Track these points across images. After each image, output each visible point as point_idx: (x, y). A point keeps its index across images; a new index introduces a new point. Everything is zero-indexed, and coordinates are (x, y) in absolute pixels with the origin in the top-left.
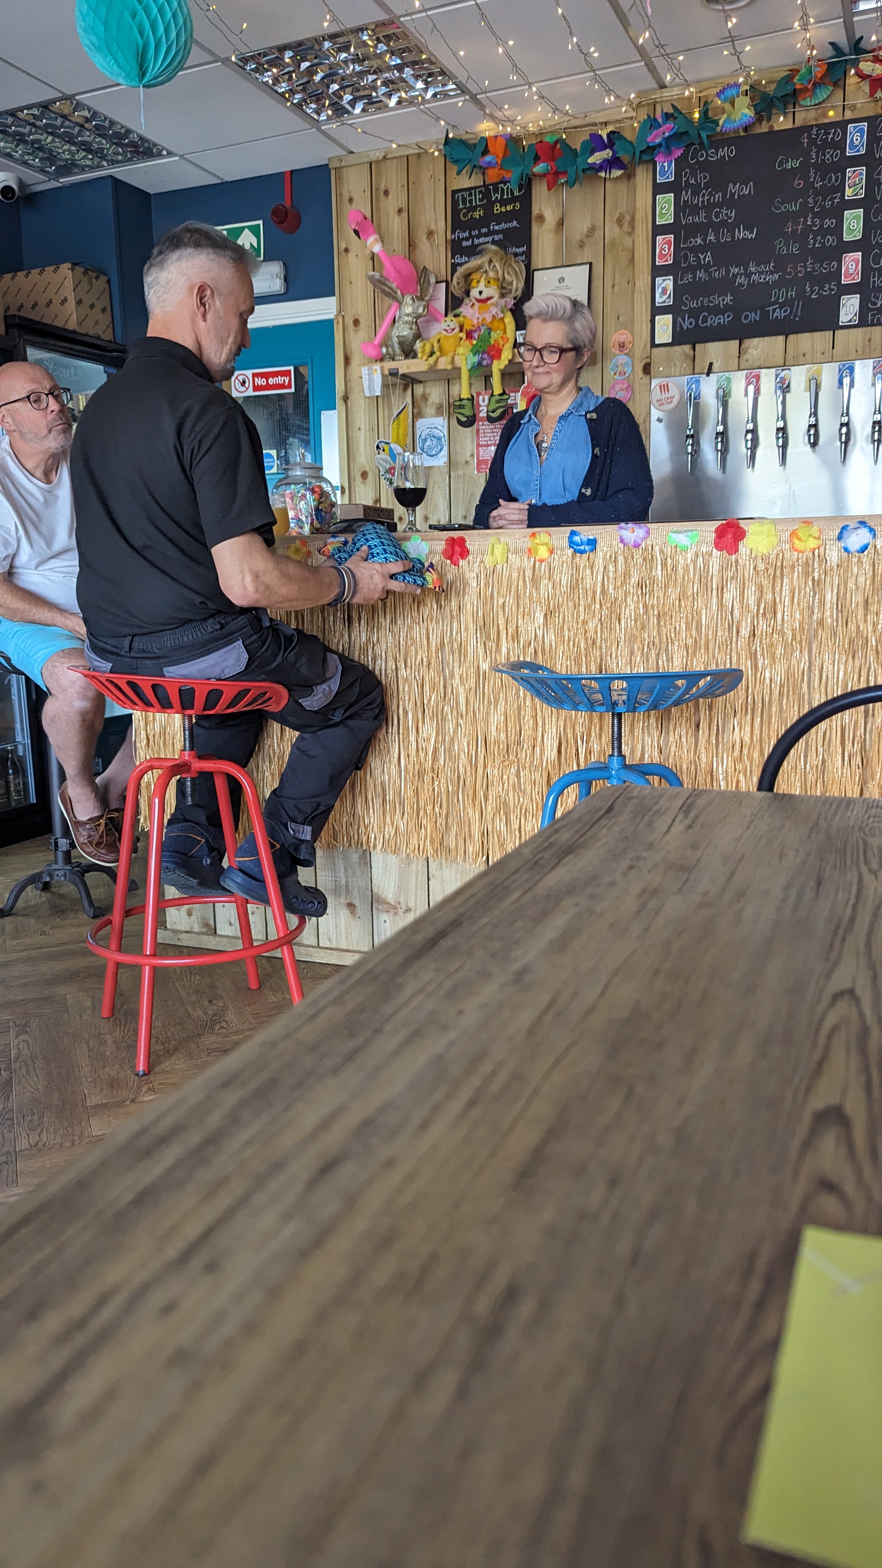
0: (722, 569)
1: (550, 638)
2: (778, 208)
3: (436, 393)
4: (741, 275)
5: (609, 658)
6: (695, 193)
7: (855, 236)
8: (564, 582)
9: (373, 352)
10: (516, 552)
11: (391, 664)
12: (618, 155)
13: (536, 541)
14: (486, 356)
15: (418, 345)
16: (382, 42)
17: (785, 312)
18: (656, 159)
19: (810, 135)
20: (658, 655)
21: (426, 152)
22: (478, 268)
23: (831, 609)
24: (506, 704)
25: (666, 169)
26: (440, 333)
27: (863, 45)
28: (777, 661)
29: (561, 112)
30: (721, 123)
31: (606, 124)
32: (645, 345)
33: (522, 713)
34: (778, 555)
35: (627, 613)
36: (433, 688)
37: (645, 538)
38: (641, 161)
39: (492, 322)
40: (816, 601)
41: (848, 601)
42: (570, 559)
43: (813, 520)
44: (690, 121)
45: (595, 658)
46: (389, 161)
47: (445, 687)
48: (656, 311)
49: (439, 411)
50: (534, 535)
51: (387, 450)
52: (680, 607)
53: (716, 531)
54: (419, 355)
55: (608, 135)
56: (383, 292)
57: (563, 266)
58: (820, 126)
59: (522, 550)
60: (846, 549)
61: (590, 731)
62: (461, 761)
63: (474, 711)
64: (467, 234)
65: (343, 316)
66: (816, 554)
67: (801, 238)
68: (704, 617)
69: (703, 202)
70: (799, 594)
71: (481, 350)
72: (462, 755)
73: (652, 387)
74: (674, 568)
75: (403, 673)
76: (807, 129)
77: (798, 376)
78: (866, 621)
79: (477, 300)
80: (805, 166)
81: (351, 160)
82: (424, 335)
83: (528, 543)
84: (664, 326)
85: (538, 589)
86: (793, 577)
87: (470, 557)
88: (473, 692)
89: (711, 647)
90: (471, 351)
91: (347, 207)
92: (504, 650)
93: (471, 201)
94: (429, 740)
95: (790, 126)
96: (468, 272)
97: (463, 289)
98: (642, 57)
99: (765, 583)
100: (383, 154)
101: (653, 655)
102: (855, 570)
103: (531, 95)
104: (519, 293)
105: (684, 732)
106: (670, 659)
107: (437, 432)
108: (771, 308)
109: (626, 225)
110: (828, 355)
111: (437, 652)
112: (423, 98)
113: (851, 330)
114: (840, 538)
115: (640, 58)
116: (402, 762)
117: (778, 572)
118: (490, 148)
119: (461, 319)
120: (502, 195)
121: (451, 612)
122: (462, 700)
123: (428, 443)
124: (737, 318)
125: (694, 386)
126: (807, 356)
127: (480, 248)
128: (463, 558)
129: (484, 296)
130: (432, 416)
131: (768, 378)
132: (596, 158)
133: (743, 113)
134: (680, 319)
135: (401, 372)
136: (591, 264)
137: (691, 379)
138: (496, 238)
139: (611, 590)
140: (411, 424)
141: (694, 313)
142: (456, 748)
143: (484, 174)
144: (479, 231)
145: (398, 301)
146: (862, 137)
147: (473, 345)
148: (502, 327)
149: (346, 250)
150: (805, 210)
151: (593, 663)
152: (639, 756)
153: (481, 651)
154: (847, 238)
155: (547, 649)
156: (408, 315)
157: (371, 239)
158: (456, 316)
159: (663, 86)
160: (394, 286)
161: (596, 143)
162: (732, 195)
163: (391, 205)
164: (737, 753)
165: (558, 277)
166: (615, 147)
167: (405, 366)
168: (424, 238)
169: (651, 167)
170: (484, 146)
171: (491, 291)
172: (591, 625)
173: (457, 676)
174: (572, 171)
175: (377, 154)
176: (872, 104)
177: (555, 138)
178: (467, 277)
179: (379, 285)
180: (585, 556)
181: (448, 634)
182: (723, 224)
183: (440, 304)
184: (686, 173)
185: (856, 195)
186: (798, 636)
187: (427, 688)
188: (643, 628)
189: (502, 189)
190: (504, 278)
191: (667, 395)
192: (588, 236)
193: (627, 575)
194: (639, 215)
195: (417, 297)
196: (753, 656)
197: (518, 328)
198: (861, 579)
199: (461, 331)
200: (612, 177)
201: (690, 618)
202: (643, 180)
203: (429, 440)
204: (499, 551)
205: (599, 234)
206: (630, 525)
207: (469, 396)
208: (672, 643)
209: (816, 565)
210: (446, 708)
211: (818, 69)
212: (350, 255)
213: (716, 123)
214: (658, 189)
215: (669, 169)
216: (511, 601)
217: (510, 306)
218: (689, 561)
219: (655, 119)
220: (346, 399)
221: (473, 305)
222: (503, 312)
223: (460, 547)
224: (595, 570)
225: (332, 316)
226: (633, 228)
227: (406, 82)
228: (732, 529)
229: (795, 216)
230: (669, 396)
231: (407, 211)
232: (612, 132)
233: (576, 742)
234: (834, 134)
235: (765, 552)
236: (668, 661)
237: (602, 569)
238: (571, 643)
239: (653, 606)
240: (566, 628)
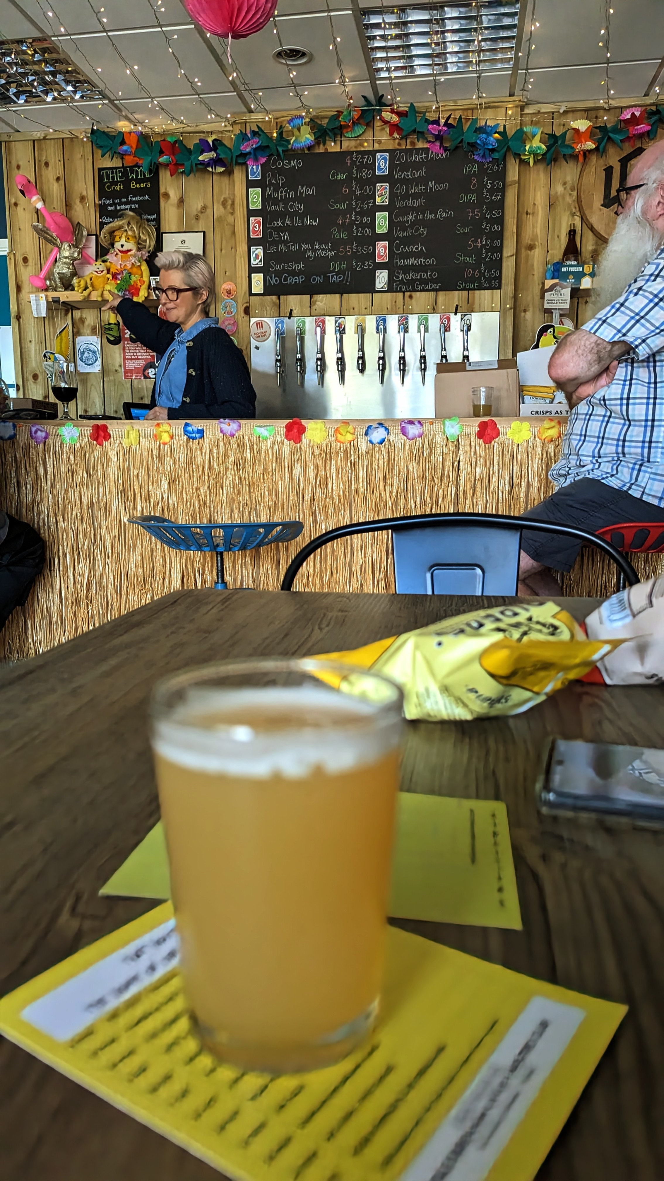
0: (291, 453)
1: (173, 500)
2: (333, 206)
3: (90, 317)
4: (309, 250)
5: (216, 514)
6: (276, 190)
7: (383, 230)
8: (182, 459)
9: (39, 284)
10: (145, 437)
11: (52, 520)
12: (220, 157)
13: (160, 429)
14: (127, 293)
15: (75, 281)
16: (38, 53)
17: (340, 278)
18: (248, 163)
19: (351, 159)
20: (250, 513)
21: (77, 137)
22: (120, 227)
23: (363, 481)
24: (142, 547)
25: (255, 171)
26: (92, 273)
27: (384, 100)
28: (329, 517)
29: (178, 121)
30: (292, 142)
31: (212, 133)
32: (245, 293)
33: (154, 554)
34: (327, 444)
35: (228, 483)
36: (86, 535)
37: (237, 431)
38: (237, 164)
39: (131, 268)
40: (353, 476)
41: (373, 477)
42: (185, 443)
43: (349, 421)
44: (271, 139)
45: (206, 515)
46: (48, 142)
47: (95, 535)
48: (252, 270)
49: (94, 332)
50: (158, 425)
51: (52, 359)
52: (264, 479)
53: (286, 427)
54: (76, 289)
55: (213, 141)
56: (46, 239)
57: (184, 232)
58: (359, 153)
59: (150, 436)
60: (371, 442)
61: (204, 566)
62: (109, 591)
63: (118, 553)
64: (111, 202)
65: (14, 254)
66: (352, 444)
67: (348, 228)
68: (280, 486)
69: (281, 196)
70: (342, 471)
71: (124, 288)
72: (110, 586)
73: (251, 324)
74: (259, 452)
75: (61, 524)
76: (350, 153)
77: (350, 323)
78: (385, 490)
79: (119, 250)
80: (349, 178)
81: (18, 137)
82: (80, 273)
83: (154, 430)
84: (258, 282)
85: (163, 464)
86: (337, 460)
87: (112, 440)
88: (116, 539)
89: (285, 507)
90: (116, 288)
91: (15, 172)
92: (139, 508)
93: (113, 178)
94: (82, 575)
95: (338, 150)
96: (113, 229)
97: (109, 242)
98: (234, 89)
99: (320, 463)
100: (43, 135)
101: (247, 513)
102: (377, 456)
103: (154, 106)
104: (152, 248)
105: (269, 567)
106: (258, 516)
107: (92, 347)
108: (330, 275)
109: (229, 207)
110: (369, 310)
111: (88, 509)
112: (72, 98)
113: (383, 294)
114: (366, 434)
115: (233, 90)
116: (63, 592)
117: (328, 456)
118: (126, 140)
119: (108, 264)
120: (137, 175)
121: (98, 479)
122: (108, 545)
123: (86, 355)
124: (308, 279)
125: (280, 325)
126: (356, 309)
127: (121, 212)
128: (106, 440)
129: (125, 248)
130: (88, 335)
131: (330, 323)
132: (204, 157)
133: (306, 138)
134: (268, 277)
135: (62, 300)
136: (204, 232)
137: (278, 320)
138: (133, 206)
139: (215, 466)
140: (71, 340)
141: (278, 274)
142: (105, 580)
143: (122, 159)
144: (120, 200)
145: (58, 247)
146: (386, 164)
147: (117, 284)
148: (140, 272)
149: (16, 204)
150: (350, 209)
151: (205, 518)
152: (239, 584)
153: (122, 508)
154: (378, 231)
155: (171, 507)
156: (66, 258)
157: (35, 198)
158: (104, 261)
159: (251, 111)
160: (54, 235)
161: (204, 146)
162: (301, 194)
163: (50, 174)
164: (305, 581)
165: (181, 240)
166: (218, 151)
167: (65, 296)
168: (78, 201)
169: (244, 167)
170: (121, 138)
171: (130, 245)
172: (202, 491)
173: (104, 527)
174: (187, 164)
175: (39, 135)
176: (392, 142)
177: (175, 139)
178: (112, 233)
179: (42, 233)
180: (196, 441)
181: (96, 496)
182: (296, 213)
183: (92, 251)
184: (269, 175)
185: (383, 202)
186: (342, 500)
187: (81, 536)
188: (239, 494)
189: (137, 171)
190: (140, 236)
191: (262, 330)
192: (202, 212)
193: (226, 456)
194: (237, 201)
195: (73, 245)
196: (314, 514)
197: (152, 275)
198: (381, 462)
199: (108, 273)
200: (217, 171)
201: (271, 487)
202: (239, 175)
203: (86, 353)
204: (133, 435)
205: (209, 211)
206: (227, 421)
207: (116, 322)
208: (259, 504)
209: (352, 452)
210: (96, 551)
211: (356, 113)
212: (18, 208)
213: (288, 142)
214: (250, 184)
215: (257, 170)
216: (143, 472)
217: (145, 258)
218: (269, 447)
219: (246, 134)
220: (18, 317)
221: (117, 254)
222: (139, 261)
223: (104, 432)
224: (204, 451)
225: (5, 253)
226: (234, 209)
227: (58, 84)
228: (297, 426)
229: (344, 213)
230: (263, 331)
231: (63, 179)
232: (215, 140)
233: (195, 575)
234: (368, 159)
235: (319, 442)
236: (257, 517)
237: (208, 451)
238: (189, 503)
239: (245, 479)
240: (184, 492)
